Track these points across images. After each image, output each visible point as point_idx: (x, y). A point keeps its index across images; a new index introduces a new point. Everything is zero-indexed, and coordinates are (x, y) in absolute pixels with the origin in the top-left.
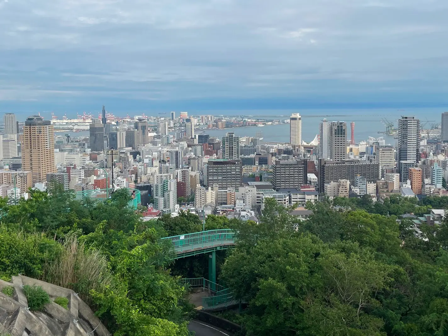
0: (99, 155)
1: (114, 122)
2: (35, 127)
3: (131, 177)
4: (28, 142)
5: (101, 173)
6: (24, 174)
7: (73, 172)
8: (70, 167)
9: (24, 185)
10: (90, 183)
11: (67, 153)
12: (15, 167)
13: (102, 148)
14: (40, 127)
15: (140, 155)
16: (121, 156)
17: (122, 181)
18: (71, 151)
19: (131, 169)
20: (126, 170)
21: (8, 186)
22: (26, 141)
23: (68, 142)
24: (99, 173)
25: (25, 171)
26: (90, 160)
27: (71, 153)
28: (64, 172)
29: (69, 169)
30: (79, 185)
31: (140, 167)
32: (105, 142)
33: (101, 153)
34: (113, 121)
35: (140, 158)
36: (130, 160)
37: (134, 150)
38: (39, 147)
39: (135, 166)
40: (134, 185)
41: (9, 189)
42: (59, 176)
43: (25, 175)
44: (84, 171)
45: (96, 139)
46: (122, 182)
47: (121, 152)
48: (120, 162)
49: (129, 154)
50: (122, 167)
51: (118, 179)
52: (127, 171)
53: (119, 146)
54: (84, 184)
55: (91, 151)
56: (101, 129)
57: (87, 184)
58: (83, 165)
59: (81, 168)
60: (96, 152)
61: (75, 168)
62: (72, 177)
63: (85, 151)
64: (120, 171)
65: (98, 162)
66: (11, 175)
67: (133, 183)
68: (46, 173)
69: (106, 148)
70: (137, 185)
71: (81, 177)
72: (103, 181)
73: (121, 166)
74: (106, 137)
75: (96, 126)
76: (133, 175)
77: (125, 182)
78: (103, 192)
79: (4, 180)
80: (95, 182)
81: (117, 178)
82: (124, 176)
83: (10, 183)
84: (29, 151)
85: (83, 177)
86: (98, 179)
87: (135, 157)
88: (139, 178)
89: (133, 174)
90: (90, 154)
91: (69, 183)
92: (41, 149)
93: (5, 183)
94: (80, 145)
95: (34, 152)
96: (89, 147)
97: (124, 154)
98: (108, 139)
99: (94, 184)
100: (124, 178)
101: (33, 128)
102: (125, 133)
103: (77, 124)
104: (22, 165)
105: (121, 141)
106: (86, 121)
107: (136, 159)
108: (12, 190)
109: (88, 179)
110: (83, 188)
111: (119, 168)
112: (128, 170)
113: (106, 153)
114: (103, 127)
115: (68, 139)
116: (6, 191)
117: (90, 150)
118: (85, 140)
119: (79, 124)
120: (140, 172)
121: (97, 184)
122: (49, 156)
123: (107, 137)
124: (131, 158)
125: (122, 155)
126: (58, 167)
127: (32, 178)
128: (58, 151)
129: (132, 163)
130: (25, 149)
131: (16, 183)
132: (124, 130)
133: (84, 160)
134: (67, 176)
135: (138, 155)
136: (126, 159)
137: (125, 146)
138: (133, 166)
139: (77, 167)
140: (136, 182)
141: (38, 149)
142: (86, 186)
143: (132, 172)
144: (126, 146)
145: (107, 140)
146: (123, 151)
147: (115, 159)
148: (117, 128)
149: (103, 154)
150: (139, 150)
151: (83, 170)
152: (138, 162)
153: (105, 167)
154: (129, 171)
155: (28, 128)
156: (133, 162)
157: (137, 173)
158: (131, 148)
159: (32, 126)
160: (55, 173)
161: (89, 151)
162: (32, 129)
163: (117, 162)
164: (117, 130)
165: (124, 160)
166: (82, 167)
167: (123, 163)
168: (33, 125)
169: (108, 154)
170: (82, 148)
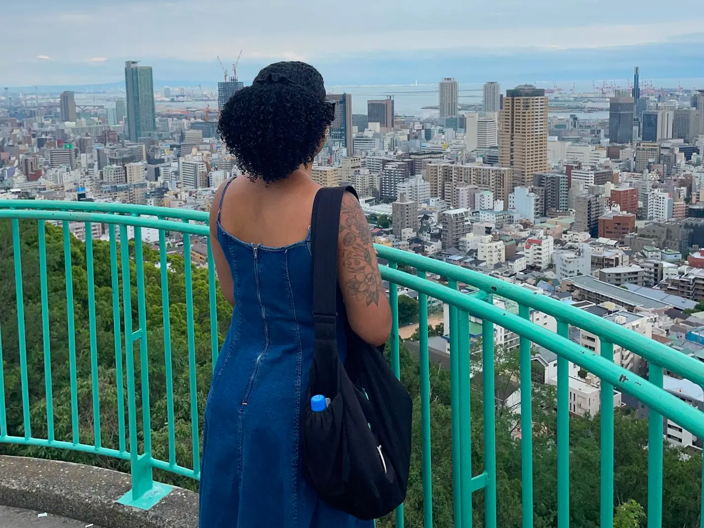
0: (622, 149)
1: (654, 97)
2: (520, 99)
3: (679, 192)
4: (508, 122)
5: (625, 179)
6: (500, 171)
7: (576, 174)
8: (572, 166)
9: (499, 189)
10: (603, 195)
11: (570, 143)
12: (491, 160)
13: (630, 139)
14: (527, 99)
15: (698, 153)
16: (661, 153)
17: (662, 196)
18: (577, 140)
19: (679, 178)
20: (669, 178)
21: (476, 187)
22: (507, 120)
23: (575, 126)
24: (620, 180)
25: (502, 166)
26: (608, 156)
27: (576, 144)
28: (562, 173)
29: (569, 168)
30: (583, 196)
31: (698, 175)
32: (636, 128)
33: (627, 147)
34: (652, 95)
35: (698, 160)
36: (678, 161)
37: (687, 144)
38: (524, 131)
39: (688, 173)
40: (685, 206)
41: (478, 192)
42: (552, 179)
43: (502, 173)
44: (595, 174)
45: (619, 123)
46: (662, 199)
47: (662, 146)
48: (659, 163)
49: (677, 151)
50: (664, 173)
51: (653, 192)
52: (671, 179)
53: (659, 137)
54: (591, 196)
55: (610, 142)
56: (630, 106)
57: (597, 196)
58: (593, 164)
59: (590, 168)
60: (618, 145)
61: (579, 167)
62: (575, 182)
63: (600, 143)
64: (659, 178)
65: (621, 162)
66: (482, 171)
67: (682, 203)
68: (534, 173)
69: (637, 139)
70: (691, 207)
71: (589, 184)
72: (626, 193)
73: (661, 170)
74: (637, 120)
75: (621, 101)
76: (682, 188)
77: (666, 201)
78: (625, 213)
79: (472, 179)
80: (612, 194)
81: (651, 190)
82: (666, 189)
83: (480, 183)
84: (509, 136)
85: (593, 185)
86: (617, 189)
87: (688, 157)
88: (694, 193)
89: (684, 186)
90: (609, 148)
91: (567, 191)
92: (527, 134)
93: (474, 182)
94: (593, 132)
95: (516, 139)
96: (606, 136)
97: (668, 150)
98: (641, 124)
99: (610, 196)
100: (665, 191)
101: (517, 101)
102: (671, 114)
103: (591, 99)
104: (499, 158)
105: (665, 127)
106: (607, 96)
107: (690, 161)
108: (481, 194)
109: (601, 189)
110: (589, 202)
111: (658, 173)
112: (673, 178)
113: (635, 147)
114: (633, 104)
115: (575, 123)
116: (474, 195)
117: (609, 140)
118: (602, 124)
119: (593, 100)
120: (697, 184)
121: (616, 197)
122: (539, 146)
123: (640, 120)
124: (681, 159)
125: (665, 152)
126: (554, 164)
127: (512, 179)
128: (557, 140)
129: (681, 167)
130: (504, 133)
131: (489, 184)
132: (672, 108)
133: (597, 156)
134: (565, 179)
135: (695, 153)
136: (672, 159)
137: (670, 136)
138: (684, 173)
139: (584, 167)
140: (688, 200)
141: (523, 134)
142: (594, 199)
143: (682, 183)
144: (673, 138)
145: (639, 125)
146: (666, 145)
147: (651, 158)
148: (659, 105)
149: (630, 149)
150: (697, 144)
151: (593, 172)
152: (693, 165)
153: (632, 170)
154: (675, 180)
155: (510, 101)
156: (685, 165)
157: (691, 185)
158: (682, 141)
159: (515, 98)
160: (547, 174)
161: (605, 141)
162: (515, 101)
163: (654, 163)
164: (657, 108)
165: (669, 161)
166: (592, 167)
167: (665, 165)
168: (518, 96)
169: (639, 149)
170: (596, 136)
